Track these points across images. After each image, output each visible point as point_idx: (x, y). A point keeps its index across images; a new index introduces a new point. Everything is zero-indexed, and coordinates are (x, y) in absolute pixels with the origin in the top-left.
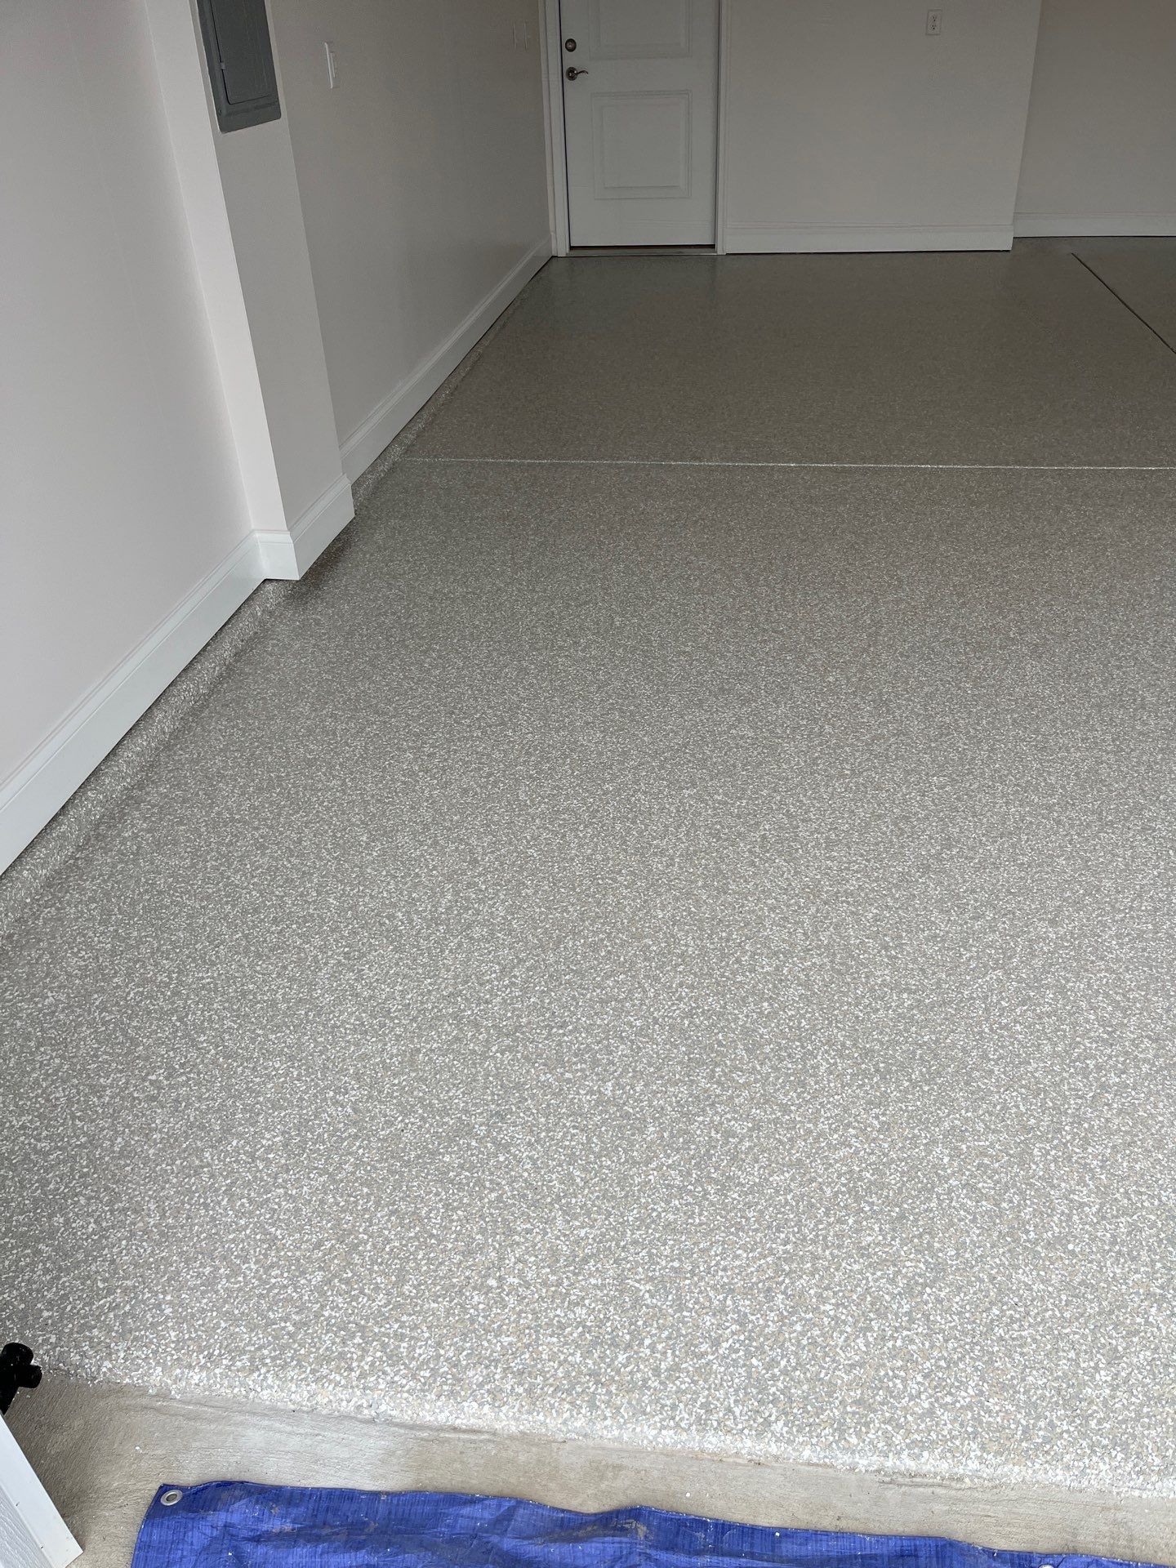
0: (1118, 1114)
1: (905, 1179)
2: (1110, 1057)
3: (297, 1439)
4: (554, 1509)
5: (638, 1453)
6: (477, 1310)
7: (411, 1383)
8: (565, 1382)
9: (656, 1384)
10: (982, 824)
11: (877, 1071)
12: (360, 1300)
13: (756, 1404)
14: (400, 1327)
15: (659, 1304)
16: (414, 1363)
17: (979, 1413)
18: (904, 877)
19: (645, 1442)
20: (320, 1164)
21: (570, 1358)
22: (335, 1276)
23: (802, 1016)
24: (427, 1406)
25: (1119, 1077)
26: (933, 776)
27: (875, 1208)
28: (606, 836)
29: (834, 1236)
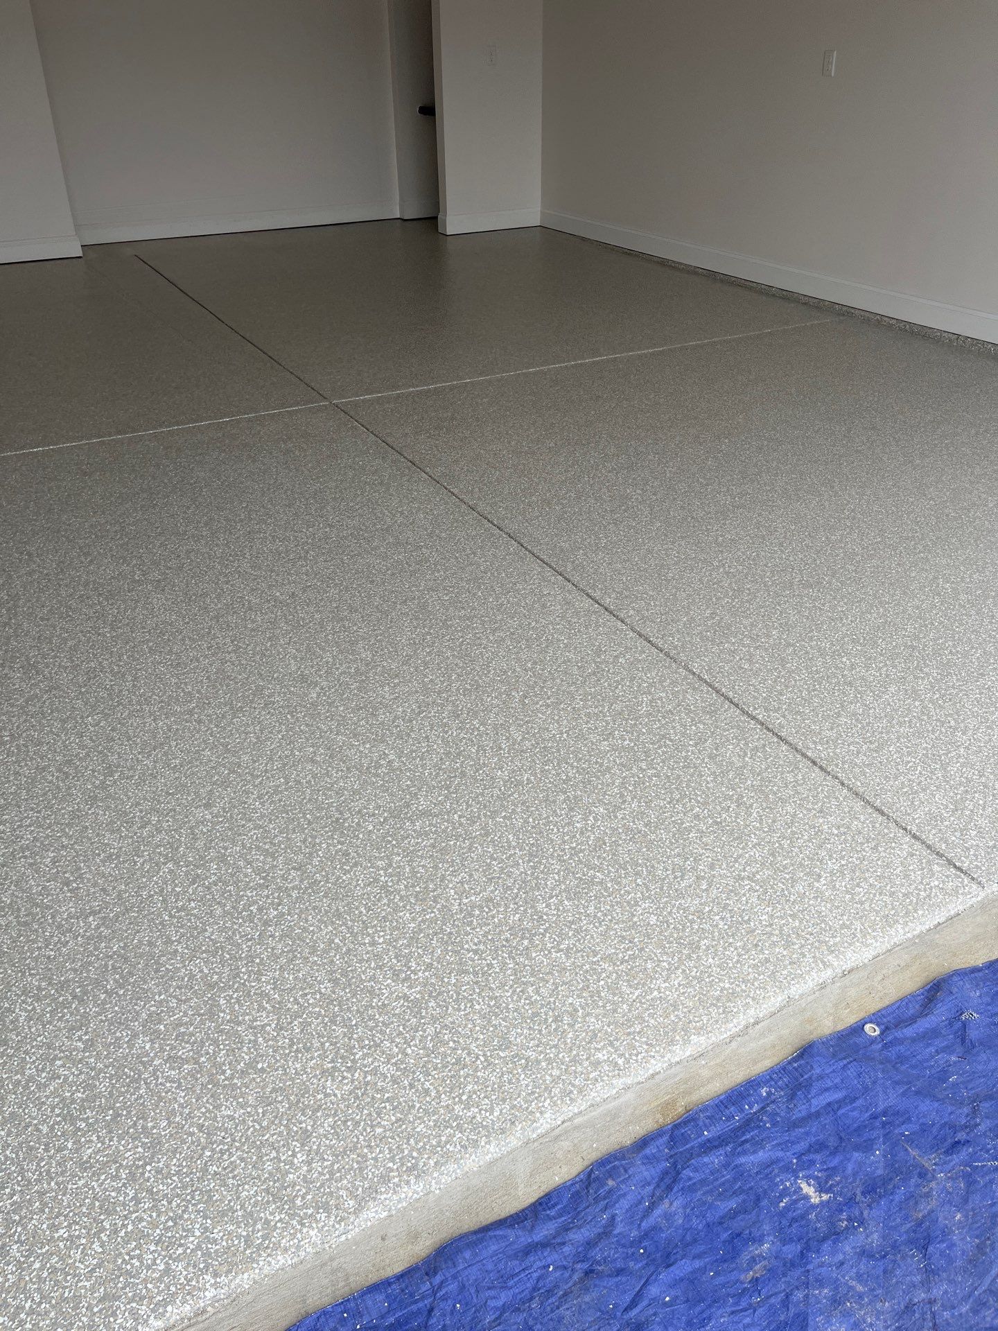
0: (280, 940)
1: (114, 1082)
2: (268, 897)
10: (137, 744)
11: (75, 997)
17: (207, 1247)
18: (74, 815)
25: (277, 909)
26: (88, 717)
27: (90, 1121)
29: (56, 1165)
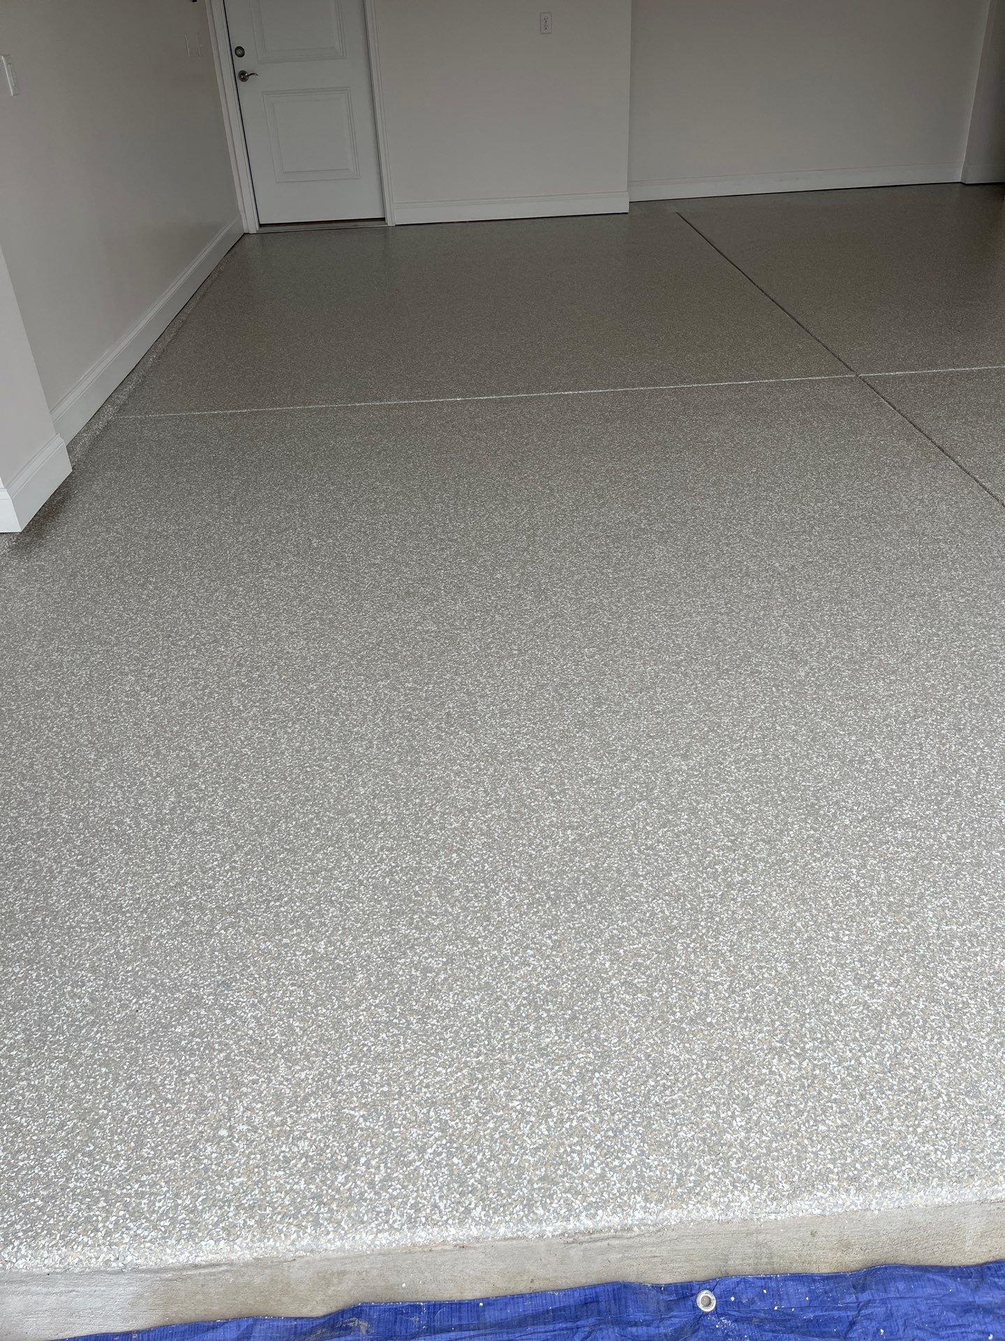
0: (742, 906)
1: (575, 986)
2: (734, 861)
3: (54, 1298)
4: (288, 1319)
5: (359, 1257)
6: (210, 1159)
7: (153, 1233)
8: (292, 1208)
9: (372, 1195)
10: (626, 683)
11: (549, 898)
12: (103, 1168)
13: (458, 1196)
14: (140, 1186)
15: (372, 1126)
16: (155, 1215)
17: (641, 1170)
18: (565, 734)
19: (365, 1247)
20: (60, 1053)
21: (295, 1187)
22: (78, 1151)
23: (486, 861)
24: (169, 1251)
25: (742, 876)
26: (585, 648)
28: (312, 729)
29: (518, 1043)
